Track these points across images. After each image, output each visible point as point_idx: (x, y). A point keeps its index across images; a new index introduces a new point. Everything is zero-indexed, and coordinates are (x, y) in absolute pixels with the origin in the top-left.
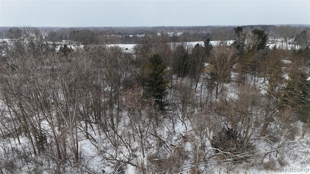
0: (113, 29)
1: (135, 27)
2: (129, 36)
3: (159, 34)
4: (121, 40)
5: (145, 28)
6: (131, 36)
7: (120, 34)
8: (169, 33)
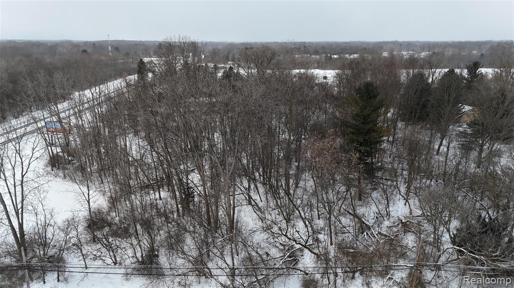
0: (306, 45)
1: (345, 43)
2: (332, 56)
3: (385, 54)
4: (318, 63)
5: (362, 43)
6: (335, 56)
7: (316, 52)
8: (405, 53)
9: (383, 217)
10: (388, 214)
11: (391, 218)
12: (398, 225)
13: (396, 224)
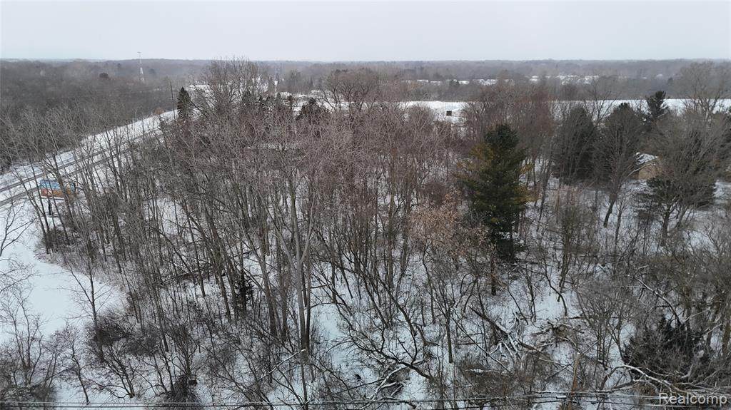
0: (424, 66)
1: (478, 63)
2: (460, 82)
3: (535, 79)
4: (440, 92)
5: (503, 63)
6: (464, 82)
7: (438, 77)
8: (562, 77)
9: (525, 319)
10: (534, 315)
11: (537, 321)
12: (548, 331)
13: (544, 330)
